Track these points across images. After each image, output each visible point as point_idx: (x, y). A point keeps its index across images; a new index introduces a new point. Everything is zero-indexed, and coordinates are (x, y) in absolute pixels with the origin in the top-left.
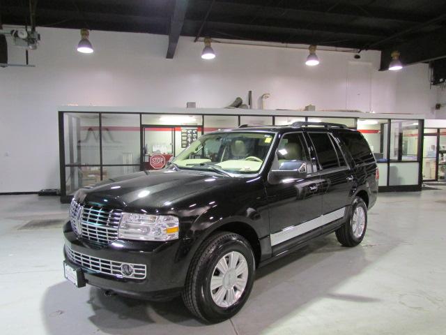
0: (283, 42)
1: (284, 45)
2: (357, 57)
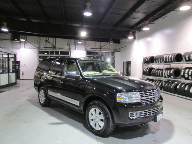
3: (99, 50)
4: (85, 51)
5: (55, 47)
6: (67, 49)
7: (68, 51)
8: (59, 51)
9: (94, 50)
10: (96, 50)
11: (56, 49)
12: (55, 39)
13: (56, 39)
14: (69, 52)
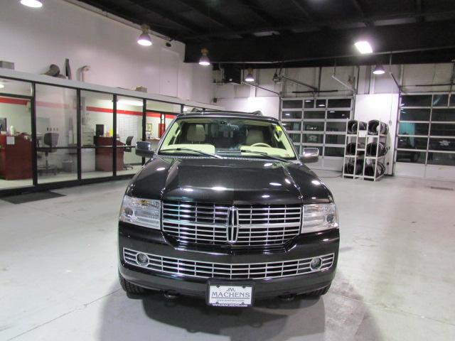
0: (103, 10)
1: (105, 13)
2: (168, 45)
3: (447, 88)
4: (398, 95)
5: (316, 91)
6: (346, 93)
7: (349, 98)
8: (327, 99)
9: (429, 89)
10: (435, 88)
11: (321, 94)
12: (318, 69)
13: (321, 69)
14: (350, 100)
